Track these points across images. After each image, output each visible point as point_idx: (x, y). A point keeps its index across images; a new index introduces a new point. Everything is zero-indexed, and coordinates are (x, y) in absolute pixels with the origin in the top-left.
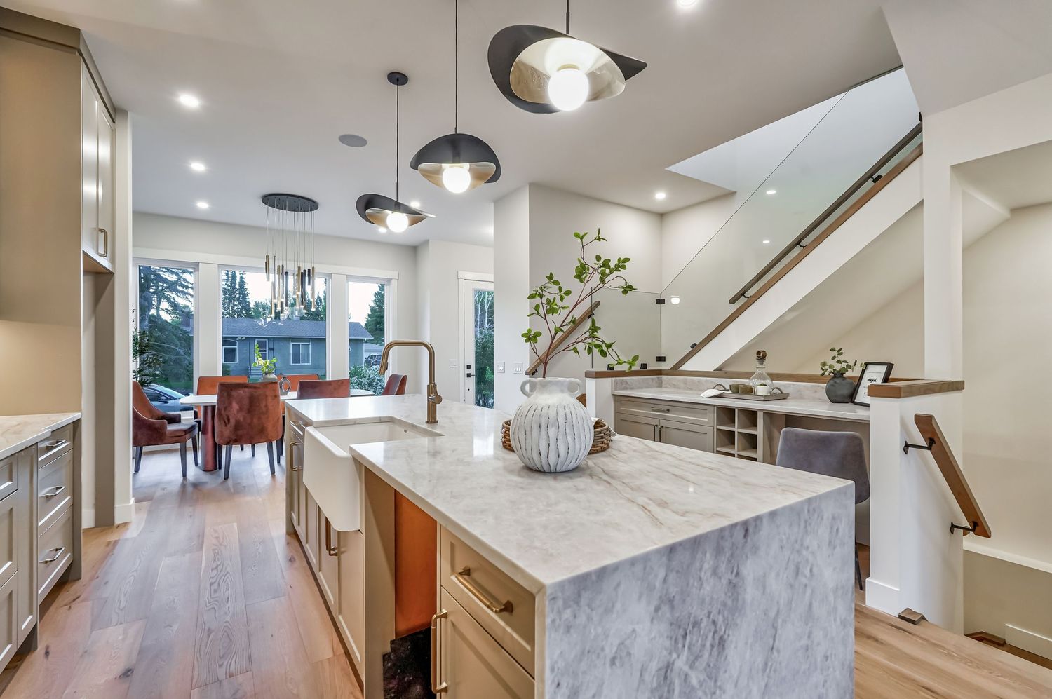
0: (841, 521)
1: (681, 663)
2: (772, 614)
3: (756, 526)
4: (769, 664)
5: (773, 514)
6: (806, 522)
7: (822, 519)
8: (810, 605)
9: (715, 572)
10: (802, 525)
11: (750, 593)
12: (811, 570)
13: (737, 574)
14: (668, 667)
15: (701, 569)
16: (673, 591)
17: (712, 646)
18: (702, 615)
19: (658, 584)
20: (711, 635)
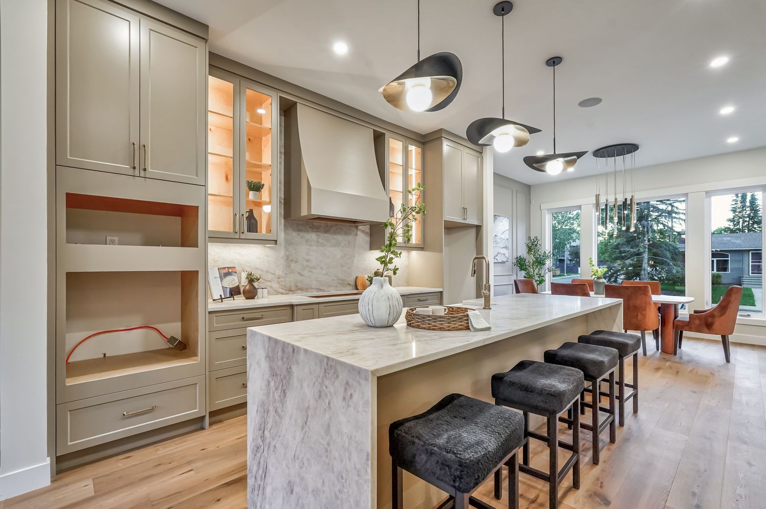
0: (355, 391)
1: (272, 384)
2: (306, 405)
3: (297, 351)
4: (304, 430)
5: (306, 351)
6: (325, 370)
7: (338, 376)
8: (329, 426)
9: (282, 358)
10: (323, 370)
11: (295, 381)
12: (329, 404)
13: (290, 368)
14: (269, 382)
15: (278, 353)
16: (270, 355)
17: (282, 391)
18: (278, 373)
19: (266, 348)
20: (281, 384)
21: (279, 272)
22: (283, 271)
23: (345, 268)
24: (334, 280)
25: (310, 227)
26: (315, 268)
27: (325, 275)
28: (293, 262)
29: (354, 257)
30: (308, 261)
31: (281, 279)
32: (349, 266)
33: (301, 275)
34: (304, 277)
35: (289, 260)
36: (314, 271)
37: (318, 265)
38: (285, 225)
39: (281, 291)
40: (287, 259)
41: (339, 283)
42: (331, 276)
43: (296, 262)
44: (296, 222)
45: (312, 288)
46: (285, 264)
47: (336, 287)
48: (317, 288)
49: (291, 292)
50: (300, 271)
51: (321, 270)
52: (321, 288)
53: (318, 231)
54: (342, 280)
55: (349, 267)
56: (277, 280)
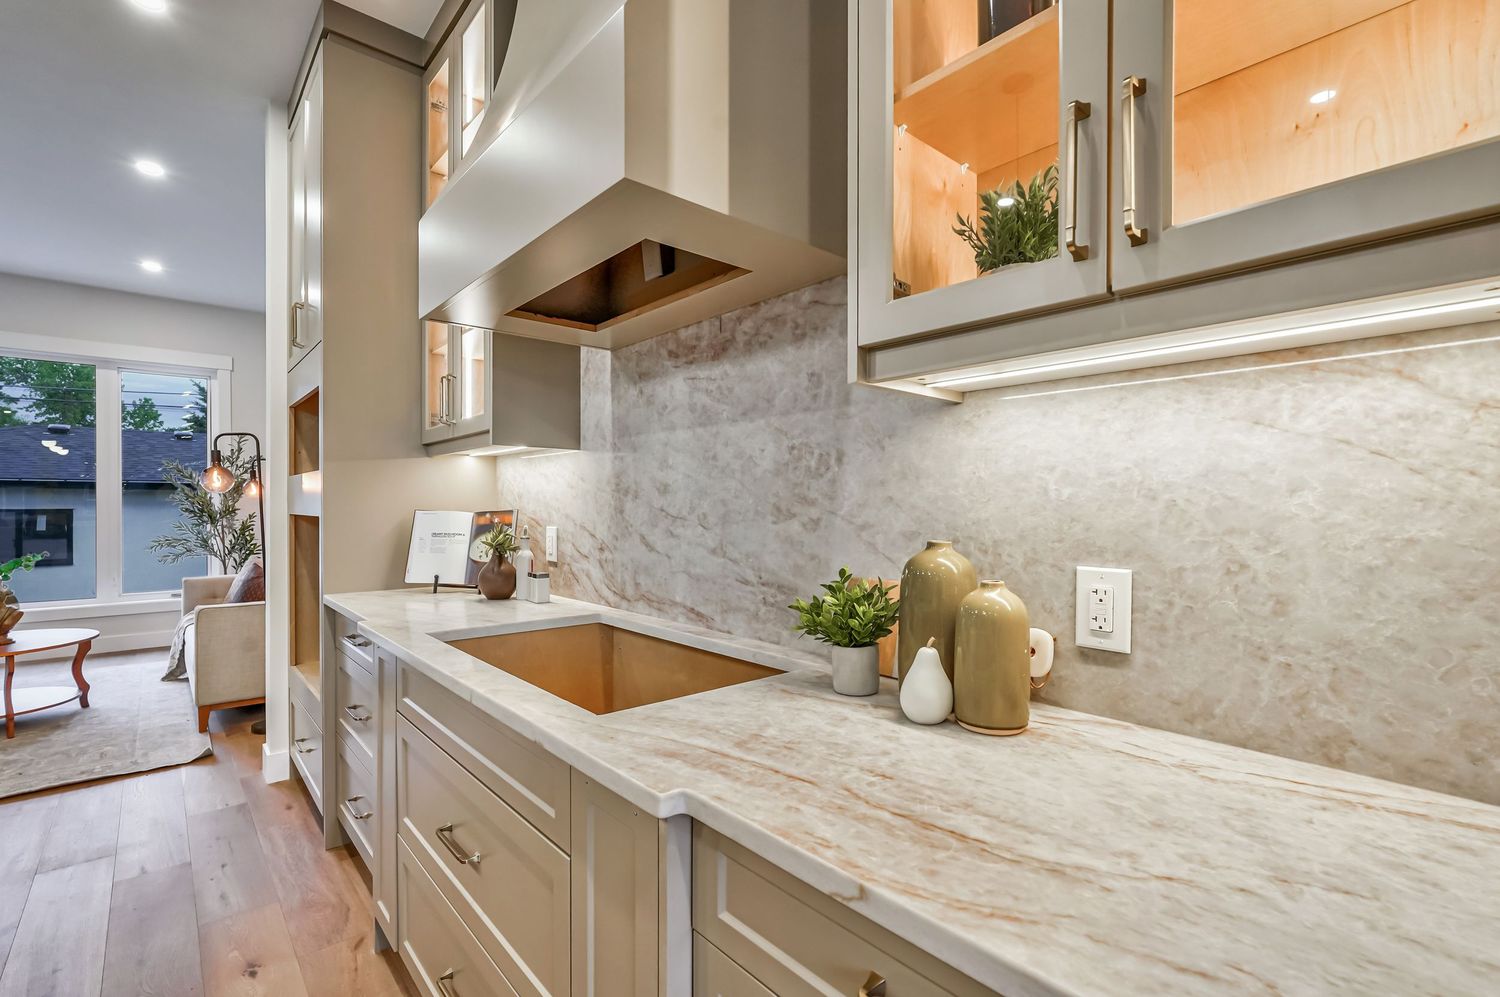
21: (602, 532)
22: (609, 527)
23: (795, 526)
24: (746, 582)
25: (673, 355)
26: (683, 519)
27: (713, 552)
28: (630, 497)
29: (839, 460)
30: (664, 489)
31: (607, 554)
32: (814, 513)
33: (647, 545)
34: (653, 556)
35: (622, 490)
36: (679, 531)
37: (692, 510)
38: (613, 370)
39: (606, 593)
40: (617, 485)
41: (765, 602)
42: (735, 561)
43: (636, 497)
44: (637, 347)
45: (674, 604)
46: (612, 503)
47: (756, 616)
48: (689, 604)
49: (624, 604)
50: (644, 530)
51: (701, 528)
52: (701, 609)
53: (691, 363)
54: (780, 588)
55: (816, 522)
56: (597, 553)
